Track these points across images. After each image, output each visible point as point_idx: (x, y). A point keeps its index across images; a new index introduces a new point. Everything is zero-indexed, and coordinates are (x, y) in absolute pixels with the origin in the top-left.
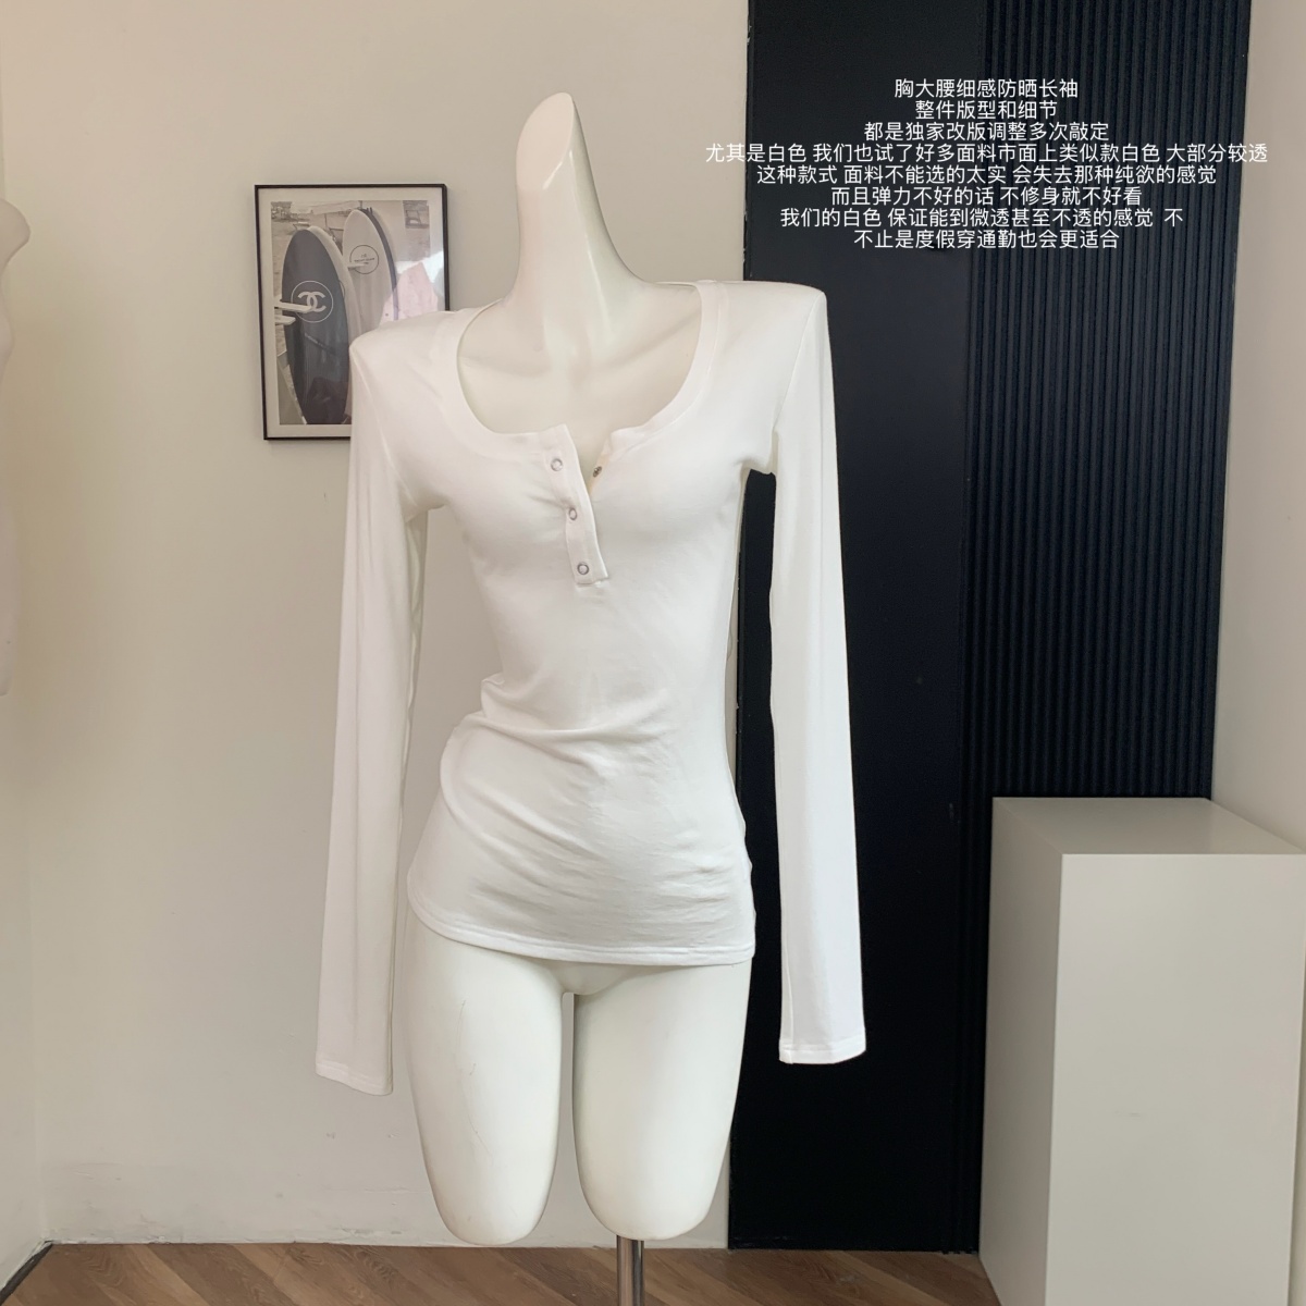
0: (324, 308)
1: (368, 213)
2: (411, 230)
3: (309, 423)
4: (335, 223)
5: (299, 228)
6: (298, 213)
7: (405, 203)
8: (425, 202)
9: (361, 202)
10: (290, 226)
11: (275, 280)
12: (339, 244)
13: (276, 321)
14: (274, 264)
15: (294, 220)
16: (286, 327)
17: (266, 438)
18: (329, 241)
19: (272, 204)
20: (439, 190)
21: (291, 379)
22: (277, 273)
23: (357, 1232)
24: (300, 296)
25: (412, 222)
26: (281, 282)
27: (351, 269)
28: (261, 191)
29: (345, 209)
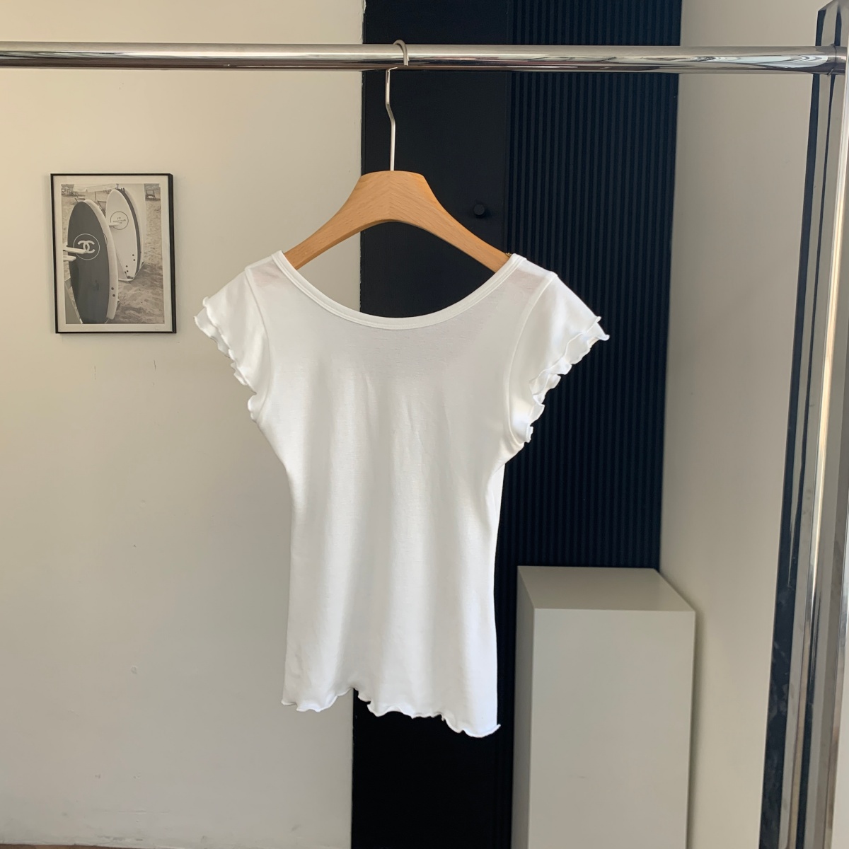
0: (94, 250)
1: (123, 191)
2: (150, 202)
3: (84, 323)
4: (101, 198)
5: (79, 201)
6: (78, 191)
7: (145, 185)
8: (158, 185)
9: (118, 184)
10: (73, 199)
11: (63, 233)
12: (104, 211)
13: (64, 259)
14: (63, 223)
15: (75, 196)
16: (71, 263)
17: (57, 332)
18: (97, 209)
19: (63, 186)
20: (166, 178)
21: (73, 295)
22: (65, 229)
23: (115, 839)
24: (79, 243)
25: (149, 197)
26: (67, 234)
27: (110, 226)
28: (55, 178)
29: (108, 189)
